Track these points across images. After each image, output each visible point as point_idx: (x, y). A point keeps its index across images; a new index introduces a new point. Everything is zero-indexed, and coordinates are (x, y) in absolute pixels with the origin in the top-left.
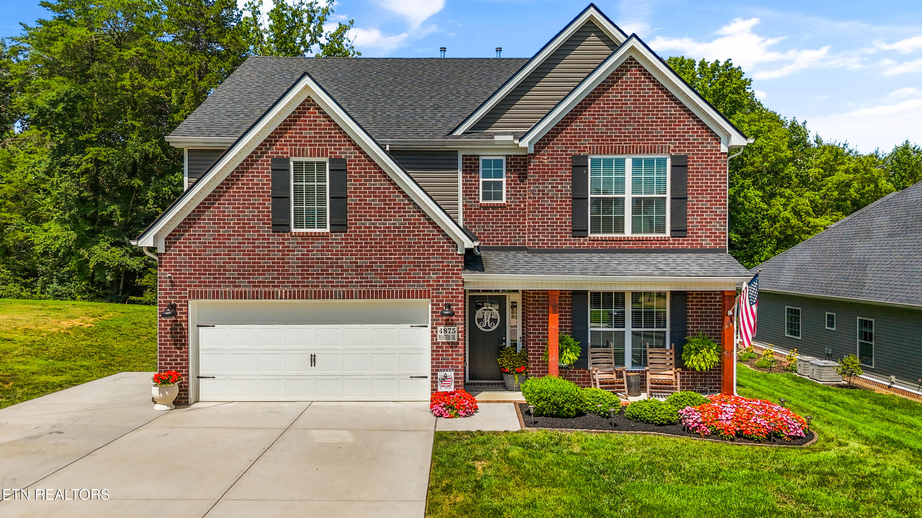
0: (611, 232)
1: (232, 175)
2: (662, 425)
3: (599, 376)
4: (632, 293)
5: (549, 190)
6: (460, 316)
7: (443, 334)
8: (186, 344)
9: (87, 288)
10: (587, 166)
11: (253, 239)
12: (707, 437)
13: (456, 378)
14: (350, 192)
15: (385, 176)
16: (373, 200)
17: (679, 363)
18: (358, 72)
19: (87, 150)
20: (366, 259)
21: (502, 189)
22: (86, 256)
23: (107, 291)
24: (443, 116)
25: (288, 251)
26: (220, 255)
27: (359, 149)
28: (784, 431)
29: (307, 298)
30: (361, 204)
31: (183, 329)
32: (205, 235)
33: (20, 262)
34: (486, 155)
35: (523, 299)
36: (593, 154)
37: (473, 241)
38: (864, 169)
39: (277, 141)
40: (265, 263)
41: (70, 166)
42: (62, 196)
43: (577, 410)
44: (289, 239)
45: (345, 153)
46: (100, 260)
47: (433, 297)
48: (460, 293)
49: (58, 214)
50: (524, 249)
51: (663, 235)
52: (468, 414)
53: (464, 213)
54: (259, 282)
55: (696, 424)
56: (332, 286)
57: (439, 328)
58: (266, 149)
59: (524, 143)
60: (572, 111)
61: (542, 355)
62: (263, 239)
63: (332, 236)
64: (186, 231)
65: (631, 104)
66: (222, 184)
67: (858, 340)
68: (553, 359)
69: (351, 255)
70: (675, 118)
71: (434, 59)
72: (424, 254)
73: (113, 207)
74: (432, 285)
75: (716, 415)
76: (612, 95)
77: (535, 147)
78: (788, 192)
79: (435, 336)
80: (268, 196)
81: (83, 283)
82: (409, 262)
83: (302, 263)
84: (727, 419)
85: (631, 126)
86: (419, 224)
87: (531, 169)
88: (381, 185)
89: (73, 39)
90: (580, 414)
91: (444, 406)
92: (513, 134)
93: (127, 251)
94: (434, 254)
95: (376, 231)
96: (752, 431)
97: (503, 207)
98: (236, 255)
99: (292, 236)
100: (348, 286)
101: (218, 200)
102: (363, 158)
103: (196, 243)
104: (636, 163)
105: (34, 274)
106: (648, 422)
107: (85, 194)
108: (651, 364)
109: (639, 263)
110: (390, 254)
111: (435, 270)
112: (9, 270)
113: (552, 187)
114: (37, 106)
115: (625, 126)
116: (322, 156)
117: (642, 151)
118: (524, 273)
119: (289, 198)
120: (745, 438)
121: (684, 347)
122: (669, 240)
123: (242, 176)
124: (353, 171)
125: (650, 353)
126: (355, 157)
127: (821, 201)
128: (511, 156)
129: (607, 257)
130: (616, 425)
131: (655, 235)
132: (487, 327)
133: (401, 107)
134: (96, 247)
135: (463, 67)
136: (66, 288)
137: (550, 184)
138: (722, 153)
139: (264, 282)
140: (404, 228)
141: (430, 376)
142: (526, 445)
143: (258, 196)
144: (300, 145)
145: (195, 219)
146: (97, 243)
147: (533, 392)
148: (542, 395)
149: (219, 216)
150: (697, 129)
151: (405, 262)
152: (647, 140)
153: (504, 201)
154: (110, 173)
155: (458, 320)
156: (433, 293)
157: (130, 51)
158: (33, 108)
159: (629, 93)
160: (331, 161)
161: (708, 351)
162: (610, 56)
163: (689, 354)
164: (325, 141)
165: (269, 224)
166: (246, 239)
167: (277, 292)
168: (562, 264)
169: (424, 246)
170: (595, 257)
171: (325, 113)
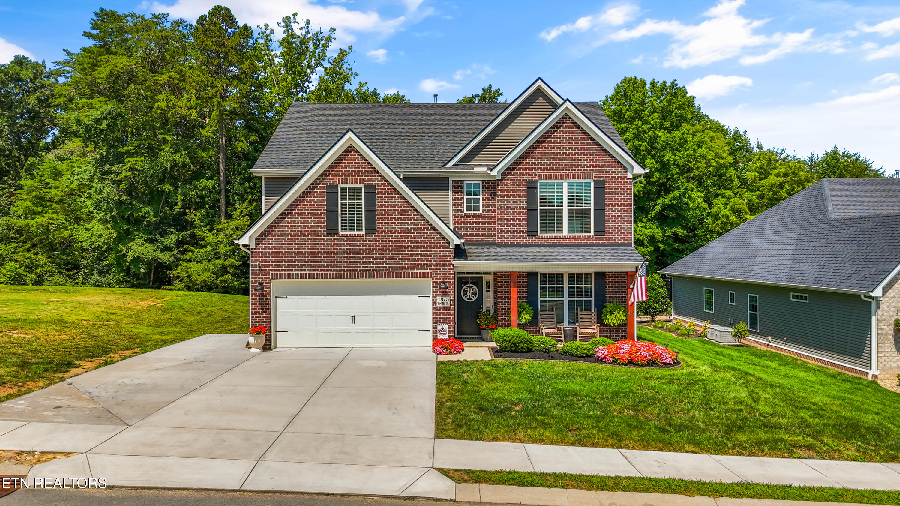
0: (554, 233)
1: (300, 196)
2: (582, 357)
3: (545, 330)
4: (569, 274)
5: (512, 204)
6: (452, 289)
7: (440, 301)
8: (269, 309)
9: (124, 279)
10: (537, 188)
11: (314, 239)
12: (609, 363)
13: (449, 331)
14: (378, 207)
15: (401, 197)
16: (393, 213)
17: (600, 321)
18: (375, 115)
19: (126, 160)
20: (389, 251)
21: (479, 203)
22: (124, 251)
23: (142, 282)
24: (438, 152)
25: (337, 246)
26: (292, 249)
27: (384, 178)
28: (659, 360)
29: (350, 278)
30: (385, 215)
31: (268, 299)
32: (282, 236)
33: (65, 257)
34: (468, 181)
35: (494, 279)
36: (541, 179)
37: (460, 239)
38: (794, 173)
39: (330, 174)
40: (322, 254)
41: (112, 174)
42: (105, 200)
43: (528, 348)
44: (338, 239)
45: (375, 181)
46: (137, 254)
47: (433, 277)
48: (452, 274)
49: (101, 215)
50: (495, 244)
51: (589, 235)
52: (458, 352)
53: (453, 220)
54: (318, 267)
55: (603, 356)
56: (366, 270)
57: (438, 298)
58: (322, 179)
59: (494, 173)
60: (526, 150)
61: (508, 316)
62: (321, 239)
63: (366, 236)
64: (270, 234)
65: (566, 146)
66: (293, 202)
67: (749, 312)
68: (514, 317)
69: (379, 249)
70: (596, 155)
71: (429, 104)
72: (427, 248)
73: (147, 209)
74: (433, 269)
75: (617, 351)
76: (554, 139)
77: (502, 175)
78: (728, 193)
79: (435, 303)
80: (324, 210)
81: (121, 275)
82: (417, 254)
83: (346, 254)
84: (623, 353)
85: (567, 160)
86: (424, 228)
87: (499, 190)
88: (399, 202)
89: (116, 67)
90: (530, 350)
91: (442, 347)
92: (487, 166)
93: (158, 247)
94: (434, 248)
95: (395, 233)
96: (638, 359)
97: (480, 216)
98: (303, 249)
99: (340, 237)
100: (377, 270)
101: (291, 213)
102: (387, 185)
103: (276, 241)
104: (570, 185)
105: (77, 267)
106: (573, 355)
107: (124, 198)
108: (581, 322)
109: (572, 253)
110: (405, 248)
111: (434, 259)
112: (53, 263)
113: (513, 202)
114: (85, 124)
115: (563, 160)
116: (360, 183)
117: (574, 177)
118: (494, 260)
119: (338, 211)
120: (634, 364)
121: (603, 310)
122: (593, 238)
123: (307, 197)
124: (380, 193)
125: (581, 315)
126: (381, 184)
127: (757, 201)
128: (485, 181)
129: (551, 249)
130: (552, 357)
131: (584, 235)
132: (470, 299)
133: (409, 145)
134: (132, 243)
135: (451, 112)
136: (105, 279)
137: (512, 200)
138: (629, 179)
139: (322, 267)
140: (414, 230)
141: (431, 330)
142: (495, 366)
143: (318, 210)
144: (345, 176)
145: (275, 226)
146: (133, 240)
147: (500, 337)
148: (505, 338)
149: (292, 223)
150: (612, 162)
151: (415, 254)
152: (578, 170)
153: (481, 211)
154: (145, 179)
155: (450, 292)
156: (433, 274)
157: (164, 76)
158: (80, 125)
159: (565, 138)
160: (365, 186)
161: (619, 313)
162: (554, 112)
163: (606, 315)
164: (361, 173)
165: (325, 228)
166: (309, 239)
167: (330, 273)
168: (520, 254)
169: (427, 243)
170: (543, 249)
171: (362, 155)
